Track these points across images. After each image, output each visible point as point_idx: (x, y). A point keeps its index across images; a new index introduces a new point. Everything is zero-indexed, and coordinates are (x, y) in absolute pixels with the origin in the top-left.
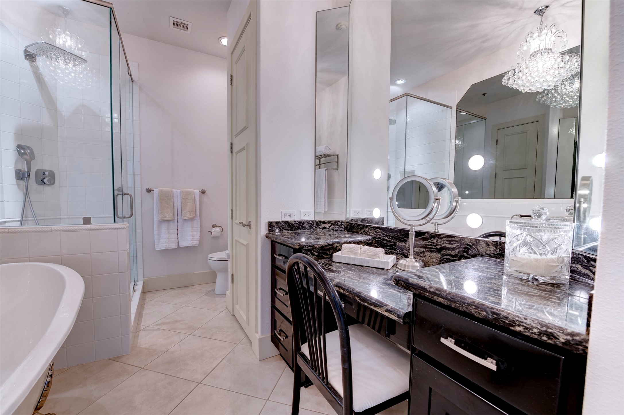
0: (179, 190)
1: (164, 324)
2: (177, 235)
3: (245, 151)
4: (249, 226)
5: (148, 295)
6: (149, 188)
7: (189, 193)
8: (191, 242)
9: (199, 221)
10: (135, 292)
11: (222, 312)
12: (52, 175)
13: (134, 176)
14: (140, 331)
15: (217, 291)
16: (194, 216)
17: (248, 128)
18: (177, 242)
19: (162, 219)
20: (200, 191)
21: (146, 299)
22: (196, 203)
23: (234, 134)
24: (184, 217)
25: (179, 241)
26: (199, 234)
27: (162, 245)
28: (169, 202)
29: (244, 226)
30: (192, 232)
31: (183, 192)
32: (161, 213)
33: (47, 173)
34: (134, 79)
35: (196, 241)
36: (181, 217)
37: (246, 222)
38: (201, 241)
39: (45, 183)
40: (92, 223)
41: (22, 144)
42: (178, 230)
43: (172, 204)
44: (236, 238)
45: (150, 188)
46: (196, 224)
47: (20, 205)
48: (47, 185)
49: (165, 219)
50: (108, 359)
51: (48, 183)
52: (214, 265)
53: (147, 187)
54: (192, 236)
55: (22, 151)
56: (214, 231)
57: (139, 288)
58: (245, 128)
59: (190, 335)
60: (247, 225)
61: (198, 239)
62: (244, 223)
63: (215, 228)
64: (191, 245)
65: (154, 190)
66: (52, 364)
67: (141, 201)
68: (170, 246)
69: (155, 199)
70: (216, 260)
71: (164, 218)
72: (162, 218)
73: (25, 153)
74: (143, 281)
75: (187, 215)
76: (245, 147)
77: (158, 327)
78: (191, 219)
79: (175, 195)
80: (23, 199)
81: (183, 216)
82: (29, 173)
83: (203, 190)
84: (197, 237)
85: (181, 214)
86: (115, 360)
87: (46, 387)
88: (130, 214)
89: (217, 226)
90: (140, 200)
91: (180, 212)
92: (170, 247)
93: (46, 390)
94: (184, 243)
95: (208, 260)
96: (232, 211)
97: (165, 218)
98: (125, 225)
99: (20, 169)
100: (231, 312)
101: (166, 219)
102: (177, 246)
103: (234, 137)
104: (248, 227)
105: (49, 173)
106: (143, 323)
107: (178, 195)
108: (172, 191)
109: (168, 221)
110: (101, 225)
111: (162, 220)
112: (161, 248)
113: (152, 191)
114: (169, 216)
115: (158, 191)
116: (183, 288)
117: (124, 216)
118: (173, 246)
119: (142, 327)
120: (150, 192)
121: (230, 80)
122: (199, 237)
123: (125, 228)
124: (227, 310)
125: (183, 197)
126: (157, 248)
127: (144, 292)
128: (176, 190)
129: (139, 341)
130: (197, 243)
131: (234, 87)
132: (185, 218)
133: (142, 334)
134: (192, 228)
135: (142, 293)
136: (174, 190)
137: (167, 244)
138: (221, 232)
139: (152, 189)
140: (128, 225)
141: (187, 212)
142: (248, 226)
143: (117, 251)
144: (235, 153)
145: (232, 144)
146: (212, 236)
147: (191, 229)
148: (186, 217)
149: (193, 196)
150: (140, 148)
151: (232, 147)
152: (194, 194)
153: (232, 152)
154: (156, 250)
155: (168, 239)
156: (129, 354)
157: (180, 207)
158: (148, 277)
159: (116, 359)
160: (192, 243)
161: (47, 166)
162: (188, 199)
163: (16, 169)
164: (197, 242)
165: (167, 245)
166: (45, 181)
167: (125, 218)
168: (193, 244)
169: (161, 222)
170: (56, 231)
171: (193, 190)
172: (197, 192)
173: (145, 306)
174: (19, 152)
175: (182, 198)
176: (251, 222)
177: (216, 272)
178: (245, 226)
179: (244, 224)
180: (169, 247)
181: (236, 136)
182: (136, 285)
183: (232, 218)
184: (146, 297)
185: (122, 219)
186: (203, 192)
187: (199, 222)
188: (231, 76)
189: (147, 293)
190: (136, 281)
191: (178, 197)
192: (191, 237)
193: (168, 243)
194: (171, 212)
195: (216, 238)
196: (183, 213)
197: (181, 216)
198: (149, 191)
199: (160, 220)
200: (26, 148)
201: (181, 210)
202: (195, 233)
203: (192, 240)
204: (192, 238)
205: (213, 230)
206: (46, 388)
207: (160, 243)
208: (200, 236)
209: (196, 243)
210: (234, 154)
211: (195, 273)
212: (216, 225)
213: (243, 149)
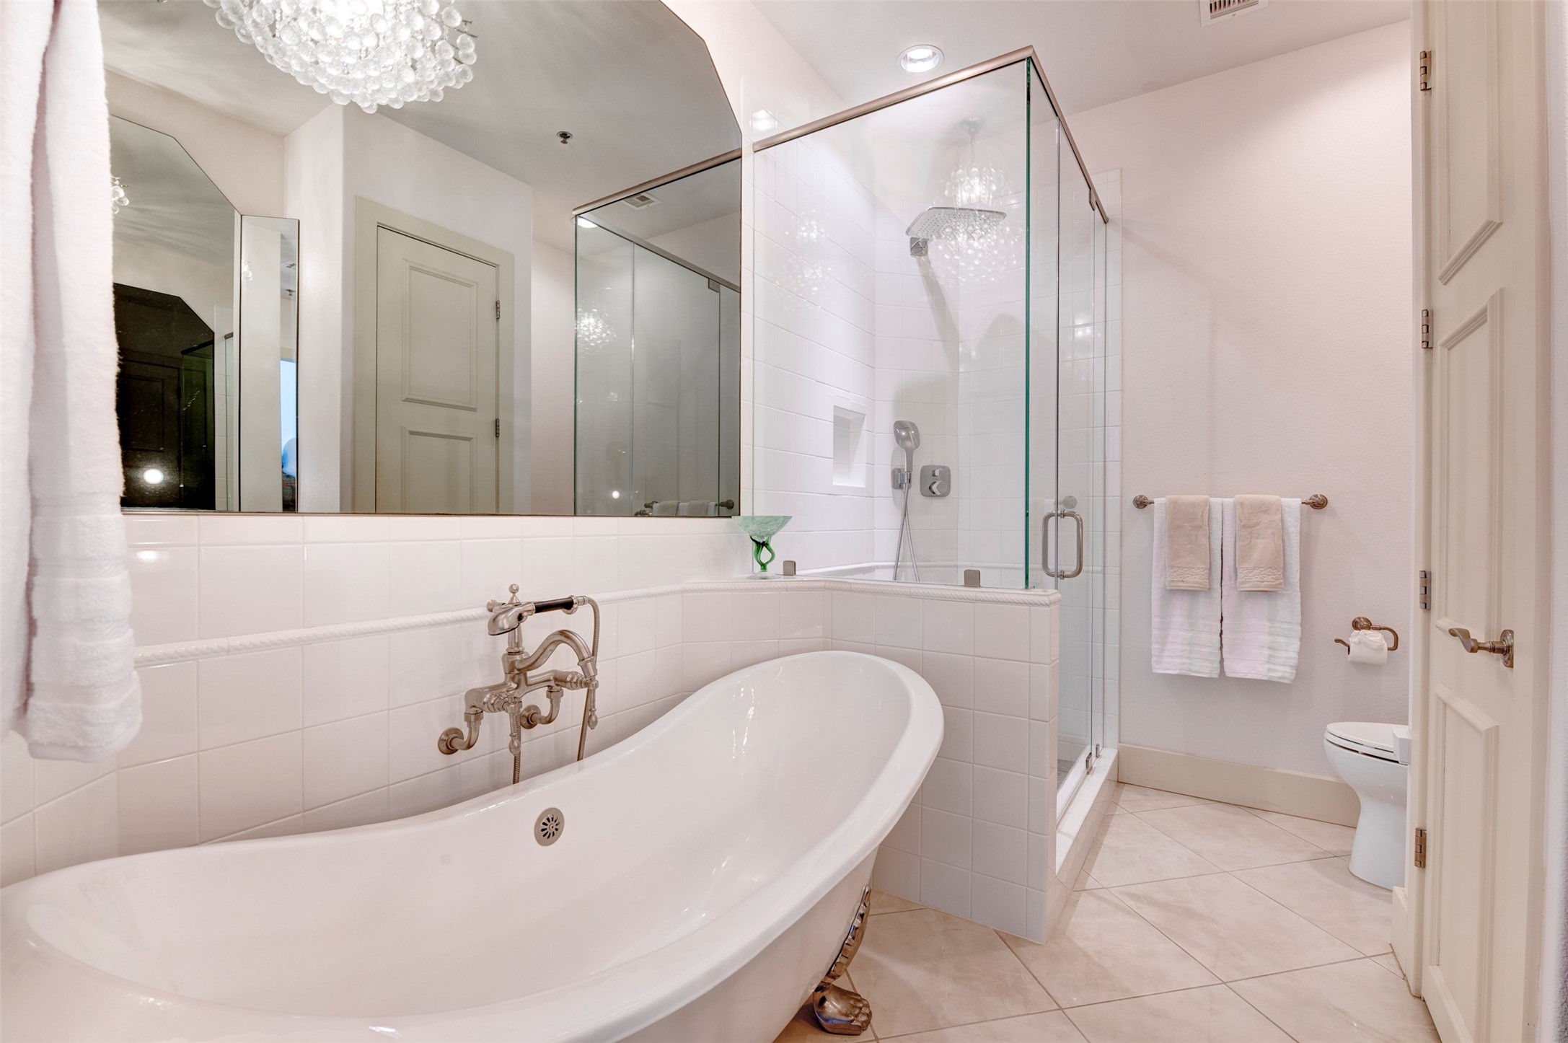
0: (1231, 500)
1: (1151, 902)
2: (1219, 638)
3: (1485, 330)
4: (1504, 650)
5: (1127, 794)
6: (1141, 496)
7: (1264, 508)
8: (1267, 666)
9: (1298, 600)
10: (1089, 776)
11: (1367, 957)
12: (946, 473)
13: (1105, 465)
14: (1084, 893)
15: (1359, 864)
16: (1278, 582)
17: (1500, 224)
18: (1219, 659)
19: (1173, 584)
20: (1307, 499)
21: (1120, 803)
22: (1287, 541)
23: (1438, 272)
24: (1243, 583)
25: (1224, 656)
26: (1296, 645)
27: (1170, 662)
28: (1197, 536)
29: (1473, 650)
30: (1270, 634)
31: (1242, 504)
32: (1173, 567)
33: (937, 473)
34: (1108, 214)
35: (1284, 665)
36: (1233, 581)
37: (1488, 634)
38: (1301, 670)
39: (934, 493)
40: (981, 585)
41: (903, 420)
42: (1222, 620)
43: (1204, 541)
44: (1440, 689)
45: (1145, 495)
46: (1289, 609)
47: (896, 534)
48: (937, 496)
49: (1183, 584)
50: (996, 932)
51: (938, 493)
52: (1353, 769)
53: (1137, 494)
54: (1270, 648)
55: (904, 434)
56: (1359, 642)
57: (1104, 765)
58: (1490, 229)
59: (1224, 983)
60: (1488, 645)
61: (1294, 662)
62: (1479, 636)
63: (1363, 632)
64: (1265, 678)
65: (1156, 500)
66: (867, 891)
67: (1121, 531)
68: (1193, 668)
69: (1156, 525)
70: (1357, 752)
71: (1178, 581)
72: (1173, 581)
73: (908, 438)
74: (1116, 751)
75: (1253, 577)
76: (1484, 312)
77: (1131, 903)
78: (1268, 593)
79: (1217, 515)
80: (899, 526)
81: (1239, 580)
82: (910, 475)
83: (1316, 496)
84: (1290, 651)
85: (1233, 575)
86: (1008, 943)
87: (850, 937)
88: (1074, 568)
89: (1374, 623)
90: (1119, 529)
91: (1232, 568)
92: (1194, 672)
93: (849, 943)
94: (1239, 668)
95: (1325, 740)
96: (1426, 576)
97: (1183, 581)
98: (1047, 596)
99: (899, 467)
100: (1411, 977)
101: (1184, 586)
102: (1218, 671)
103: (1437, 283)
104: (1500, 655)
105: (940, 472)
106: (1095, 873)
107: (1225, 513)
108: (1207, 504)
109: (1193, 593)
110: (999, 590)
111: (1174, 588)
112: (1168, 669)
113: (1149, 506)
114: (1195, 578)
115: (1165, 504)
116: (1236, 809)
117: (1061, 571)
118: (1206, 669)
119: (1090, 883)
120: (1146, 506)
121: (1419, 72)
122: (1295, 655)
123: (1047, 604)
124: (1393, 961)
125: (1241, 521)
126: (1157, 666)
127: (1118, 781)
128: (1219, 500)
129: (1073, 920)
130: (1287, 675)
131: (1436, 93)
132: (1247, 587)
133: (1086, 902)
134: (1271, 620)
135: (1108, 779)
136: (1212, 500)
137: (1187, 661)
138: (1389, 649)
139: (1150, 499)
140: (1059, 596)
141: (1254, 568)
142: (1493, 650)
143: (1027, 662)
144: (1443, 345)
145: (1428, 314)
146: (1349, 657)
147: (1268, 624)
148: (1249, 585)
149: (1278, 517)
150: (1122, 390)
151: (1428, 328)
152: (1280, 509)
153: (1428, 345)
154: (1154, 671)
155: (1189, 644)
156: (1042, 946)
157: (1232, 550)
158: (1131, 744)
159: (1011, 941)
160: (1269, 670)
161: (937, 460)
162: (1258, 527)
163: (893, 467)
164: (1288, 670)
165: (1184, 663)
166: (934, 488)
167: (1064, 577)
168: (1271, 674)
169: (1173, 592)
170: (935, 598)
171: (1278, 497)
172: (1293, 504)
173: (1111, 824)
174: (898, 437)
175: (1238, 521)
176: (1513, 637)
177: (1358, 794)
178: (1480, 648)
179: (1475, 641)
180: (1190, 670)
181: (1447, 278)
182: (1097, 756)
183: (1426, 606)
184: (1121, 799)
185: (1053, 579)
186: (1319, 504)
187: (1299, 606)
188: (1426, 55)
189: (1126, 787)
190: (1098, 745)
191: (1226, 523)
192: (1267, 652)
193: (1188, 658)
194: (1203, 566)
195: (1364, 667)
196: (1239, 571)
197: (1233, 579)
198: (1141, 503)
199: (1168, 588)
200: (910, 426)
201: (1235, 560)
202: (1281, 640)
203: (1268, 662)
204: (1270, 656)
205: (1356, 640)
206: (850, 940)
207: (1166, 653)
208: (1300, 654)
209: (1282, 671)
210: (1438, 350)
211: (1279, 770)
212: (1368, 621)
213: (1479, 320)
